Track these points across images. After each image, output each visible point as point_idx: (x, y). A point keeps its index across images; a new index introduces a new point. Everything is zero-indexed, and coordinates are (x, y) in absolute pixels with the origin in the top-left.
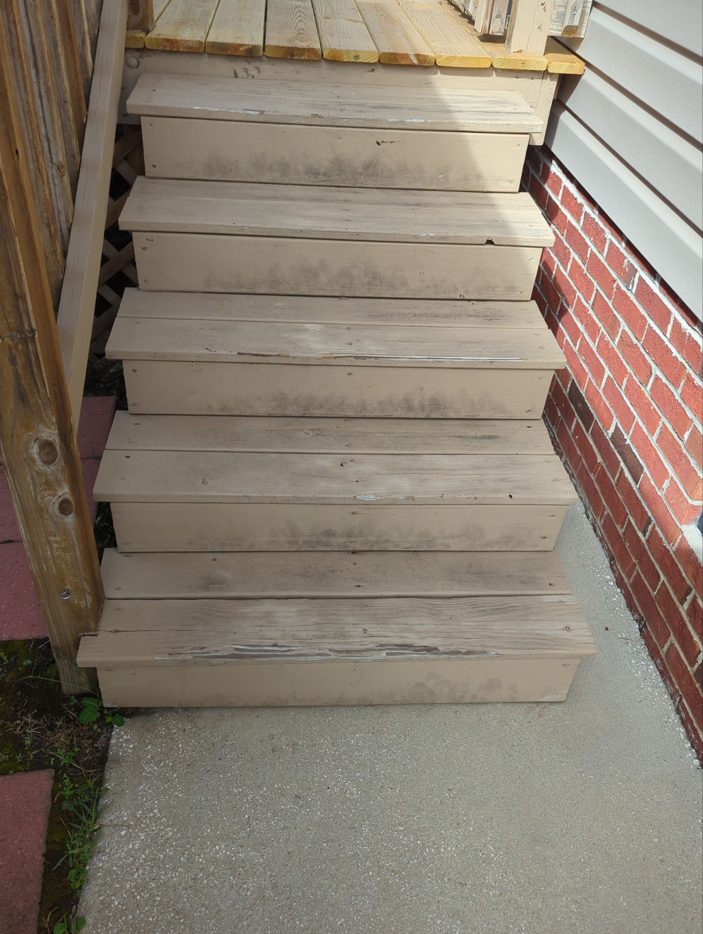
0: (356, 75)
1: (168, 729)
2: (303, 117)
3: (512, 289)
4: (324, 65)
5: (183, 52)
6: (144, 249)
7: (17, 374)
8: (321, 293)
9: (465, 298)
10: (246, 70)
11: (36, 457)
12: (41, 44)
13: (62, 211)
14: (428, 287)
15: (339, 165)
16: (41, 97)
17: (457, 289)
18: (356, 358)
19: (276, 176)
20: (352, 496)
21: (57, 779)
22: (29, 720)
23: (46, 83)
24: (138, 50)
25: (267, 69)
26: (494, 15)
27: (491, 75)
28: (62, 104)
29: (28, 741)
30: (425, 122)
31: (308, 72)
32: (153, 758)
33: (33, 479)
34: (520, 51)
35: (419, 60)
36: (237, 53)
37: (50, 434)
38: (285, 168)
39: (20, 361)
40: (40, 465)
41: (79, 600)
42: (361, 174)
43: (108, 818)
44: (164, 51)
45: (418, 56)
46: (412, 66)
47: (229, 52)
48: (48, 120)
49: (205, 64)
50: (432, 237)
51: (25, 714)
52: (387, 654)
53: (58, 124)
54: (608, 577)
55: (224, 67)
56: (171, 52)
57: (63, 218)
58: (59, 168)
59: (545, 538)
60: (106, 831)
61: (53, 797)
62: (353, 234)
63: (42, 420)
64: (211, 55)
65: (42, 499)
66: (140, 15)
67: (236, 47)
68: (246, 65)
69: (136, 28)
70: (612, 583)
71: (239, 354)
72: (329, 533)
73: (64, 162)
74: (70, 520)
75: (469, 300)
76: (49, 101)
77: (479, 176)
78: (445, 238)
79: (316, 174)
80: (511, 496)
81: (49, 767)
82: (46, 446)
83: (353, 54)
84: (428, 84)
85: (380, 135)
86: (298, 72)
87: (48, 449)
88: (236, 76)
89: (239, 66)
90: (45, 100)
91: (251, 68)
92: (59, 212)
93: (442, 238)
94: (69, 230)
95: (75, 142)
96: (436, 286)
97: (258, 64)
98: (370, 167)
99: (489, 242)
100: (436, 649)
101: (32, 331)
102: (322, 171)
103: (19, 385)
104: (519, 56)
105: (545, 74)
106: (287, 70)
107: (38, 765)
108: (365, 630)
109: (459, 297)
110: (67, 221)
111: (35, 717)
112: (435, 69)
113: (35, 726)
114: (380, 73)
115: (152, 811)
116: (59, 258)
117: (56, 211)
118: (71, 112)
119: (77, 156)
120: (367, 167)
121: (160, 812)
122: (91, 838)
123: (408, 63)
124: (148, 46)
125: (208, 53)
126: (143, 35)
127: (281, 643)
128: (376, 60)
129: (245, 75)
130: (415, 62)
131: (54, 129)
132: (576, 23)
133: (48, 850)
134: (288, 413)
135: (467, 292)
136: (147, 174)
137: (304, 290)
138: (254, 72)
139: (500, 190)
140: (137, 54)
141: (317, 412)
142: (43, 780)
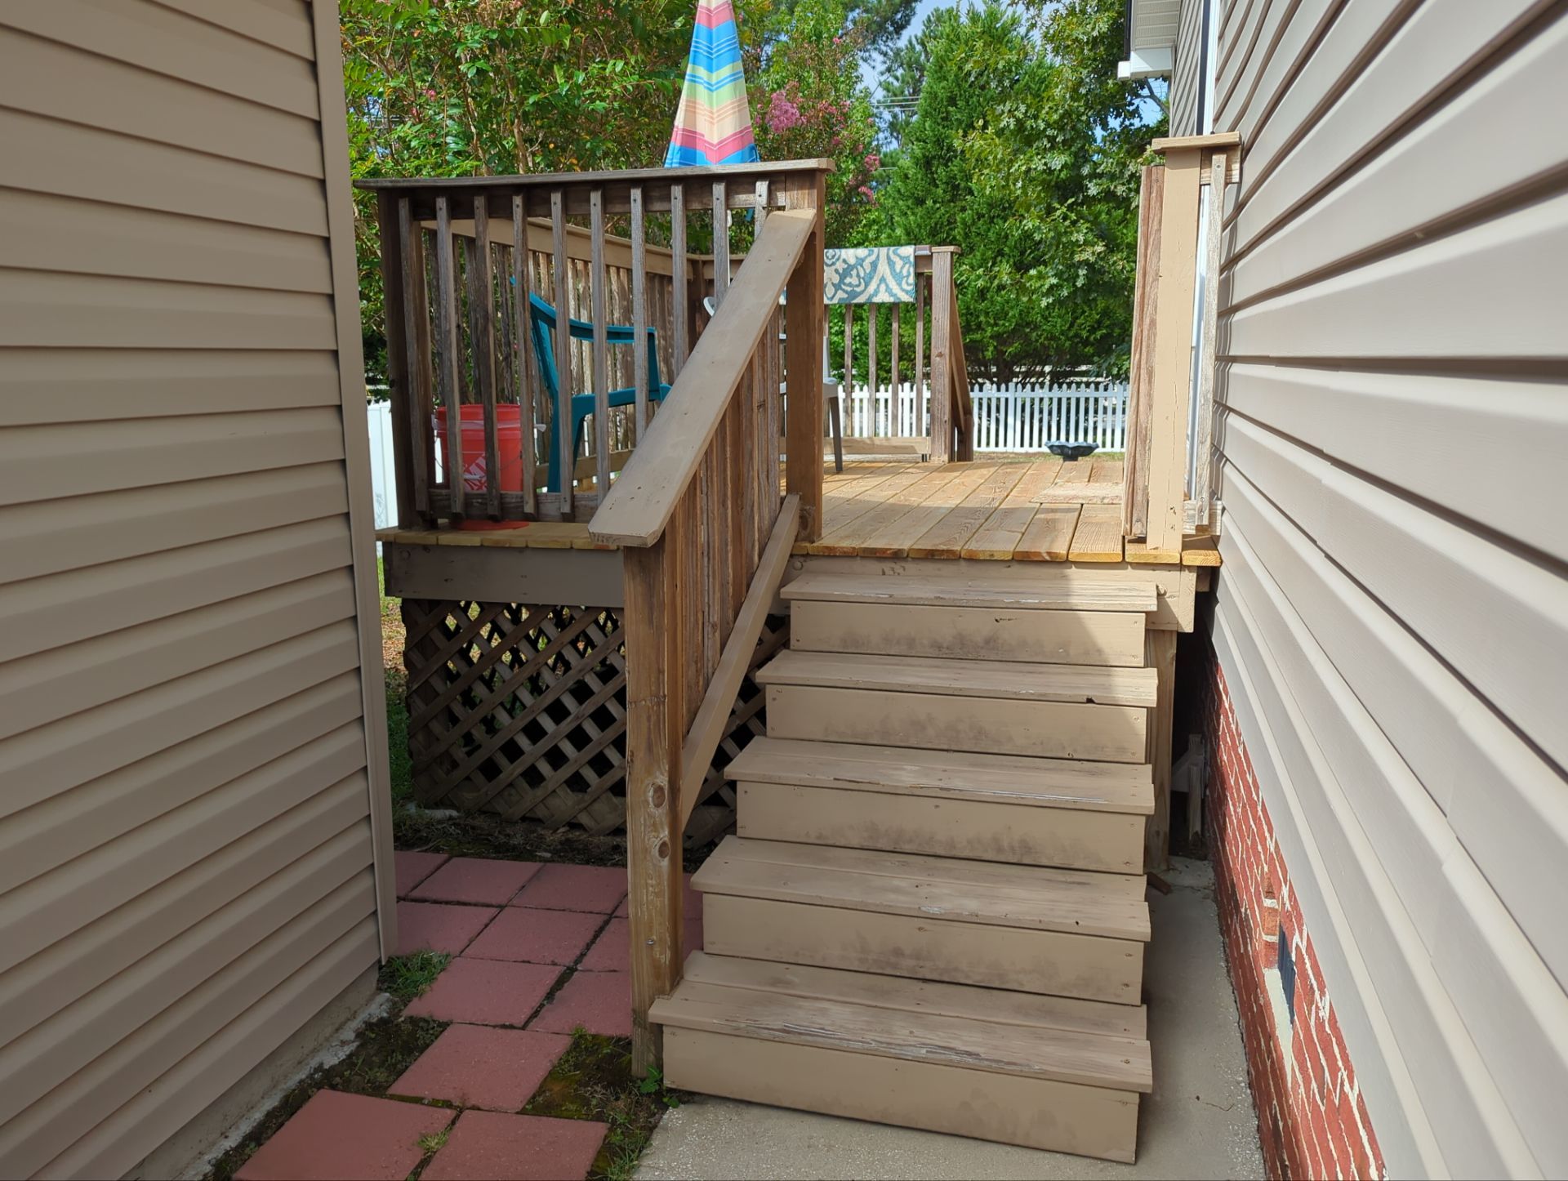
0: (994, 570)
1: (717, 1116)
2: (927, 599)
3: (1122, 749)
4: (963, 563)
5: (839, 557)
6: (774, 699)
7: (649, 728)
8: (930, 746)
9: (1075, 757)
10: (893, 569)
11: (650, 799)
12: (714, 541)
13: (710, 658)
14: (1034, 744)
15: (961, 640)
16: (708, 576)
17: (1064, 748)
18: (941, 789)
19: (903, 649)
20: (917, 906)
21: (611, 1130)
22: (598, 1089)
23: (713, 566)
24: (803, 556)
25: (911, 567)
26: (1134, 519)
27: (1127, 568)
28: (723, 586)
29: (594, 1102)
30: (1040, 603)
31: (948, 569)
32: (696, 1132)
33: (645, 820)
34: (1156, 548)
35: (1051, 557)
36: (884, 555)
37: (663, 780)
38: (911, 643)
39: (653, 719)
40: (652, 808)
41: (661, 954)
42: (982, 648)
43: (646, 1162)
44: (824, 556)
45: (1049, 553)
46: (1044, 562)
47: (878, 555)
48: (711, 593)
49: (858, 565)
50: (1032, 694)
51: (596, 1084)
52: (927, 1052)
53: (718, 595)
54: (1241, 1079)
55: (875, 566)
56: (829, 556)
57: (710, 665)
58: (714, 626)
59: (1127, 985)
60: (642, 1169)
61: (605, 1140)
62: (956, 689)
63: (659, 767)
64: (863, 557)
65: (649, 840)
66: (808, 530)
67: (884, 551)
68: (893, 565)
69: (804, 540)
70: (1243, 1085)
71: (835, 779)
72: (898, 952)
73: (718, 623)
74: (665, 863)
75: (1079, 760)
76: (714, 578)
77: (1099, 651)
78: (1045, 695)
79: (940, 648)
80: (1077, 923)
81: (607, 1121)
82: (659, 790)
83: (987, 554)
84: (1065, 577)
85: (998, 614)
86: (939, 570)
87: (659, 794)
88: (884, 574)
89: (887, 566)
90: (711, 580)
91: (898, 567)
92: (708, 660)
93: (1041, 695)
94: (713, 673)
95: (730, 613)
96: (1042, 743)
97: (903, 564)
98: (990, 642)
99: (1090, 701)
100: (978, 1055)
101: (664, 696)
102: (945, 645)
103: (649, 738)
104: (1154, 552)
105: (1180, 567)
106: (929, 568)
107: (599, 1118)
108: (911, 1032)
109: (1067, 757)
110: (713, 666)
111: (603, 1087)
112: (1069, 565)
113: (603, 1094)
114: (1016, 569)
115: (686, 1164)
116: (700, 688)
117: (705, 659)
118: (731, 590)
119: (731, 623)
120: (987, 641)
121: (692, 1166)
122: (628, 1170)
123: (1040, 559)
124: (810, 553)
125: (861, 557)
126: (808, 545)
127: (826, 1028)
128: (1010, 558)
129: (892, 573)
130: (1048, 558)
131: (714, 599)
132: (1205, 522)
133: (592, 1171)
134: (879, 846)
135: (1075, 751)
136: (791, 647)
137: (913, 742)
138: (901, 571)
139: (1124, 665)
140: (802, 559)
141: (907, 848)
142: (600, 1129)
